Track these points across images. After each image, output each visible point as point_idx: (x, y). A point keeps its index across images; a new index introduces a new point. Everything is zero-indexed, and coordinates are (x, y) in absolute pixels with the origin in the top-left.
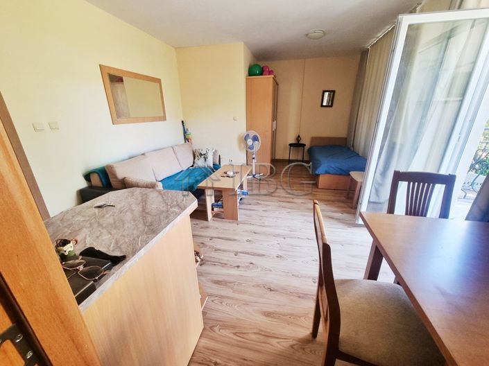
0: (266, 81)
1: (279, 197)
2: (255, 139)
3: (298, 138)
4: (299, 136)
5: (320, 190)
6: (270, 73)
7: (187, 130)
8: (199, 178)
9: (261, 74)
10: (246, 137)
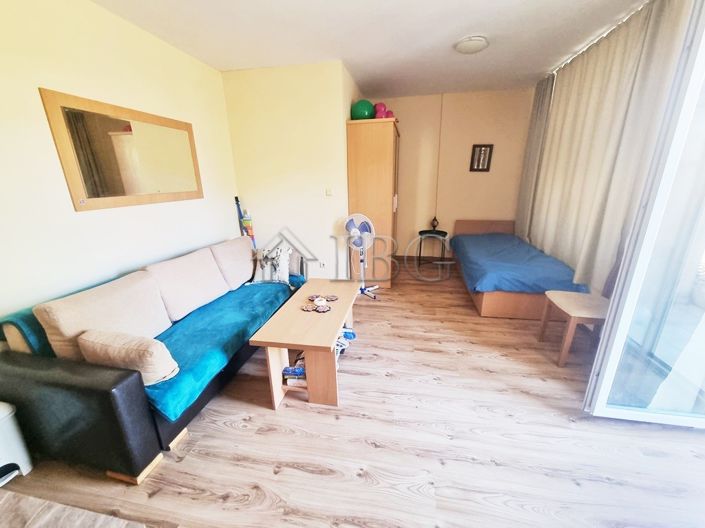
0: (382, 127)
1: (412, 337)
2: (365, 228)
3: (434, 222)
4: (435, 219)
5: (485, 321)
6: (389, 114)
7: (245, 212)
8: (260, 310)
9: (373, 116)
10: (349, 225)
